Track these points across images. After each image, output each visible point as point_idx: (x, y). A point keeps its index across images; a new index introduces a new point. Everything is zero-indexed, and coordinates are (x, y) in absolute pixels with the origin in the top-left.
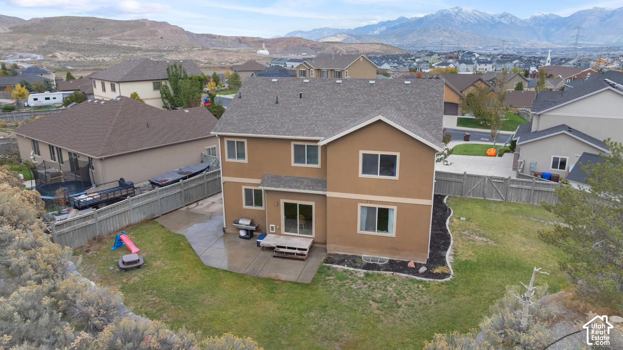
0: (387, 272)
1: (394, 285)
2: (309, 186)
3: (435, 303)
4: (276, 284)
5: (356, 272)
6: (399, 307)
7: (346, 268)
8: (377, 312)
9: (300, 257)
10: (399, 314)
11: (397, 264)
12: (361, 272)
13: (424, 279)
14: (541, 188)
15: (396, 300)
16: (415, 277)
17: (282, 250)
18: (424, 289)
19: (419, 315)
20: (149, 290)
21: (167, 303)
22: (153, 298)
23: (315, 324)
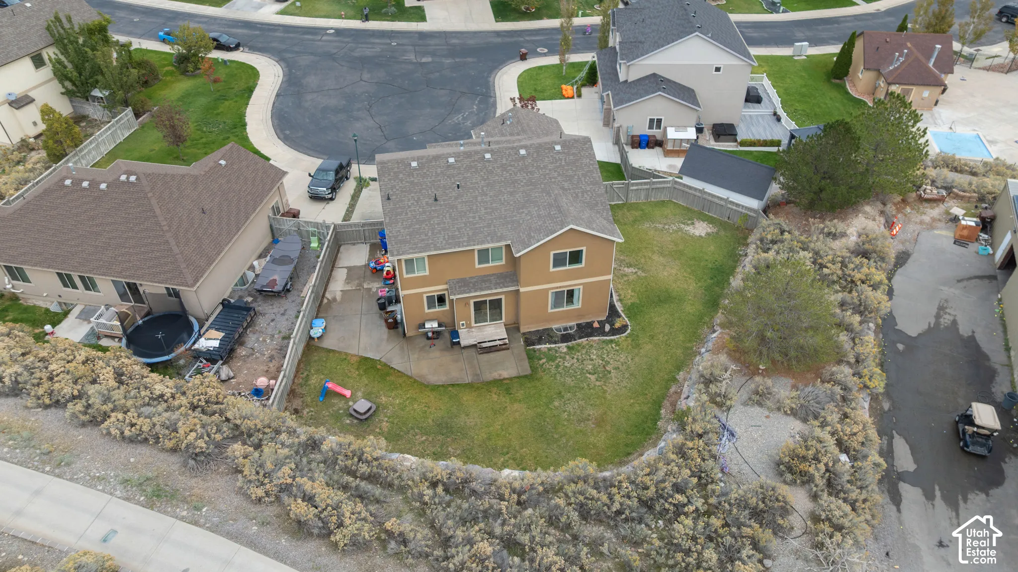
0: (583, 340)
1: (595, 352)
2: (499, 284)
3: (632, 359)
4: (506, 384)
5: (559, 348)
6: (610, 372)
7: (548, 346)
8: (598, 383)
9: (504, 347)
10: (614, 380)
11: (584, 327)
12: (563, 347)
13: (612, 337)
14: (658, 186)
15: (604, 367)
16: (605, 338)
17: (484, 345)
18: (617, 348)
19: (627, 375)
20: (411, 431)
21: (440, 437)
22: (424, 438)
23: (565, 411)
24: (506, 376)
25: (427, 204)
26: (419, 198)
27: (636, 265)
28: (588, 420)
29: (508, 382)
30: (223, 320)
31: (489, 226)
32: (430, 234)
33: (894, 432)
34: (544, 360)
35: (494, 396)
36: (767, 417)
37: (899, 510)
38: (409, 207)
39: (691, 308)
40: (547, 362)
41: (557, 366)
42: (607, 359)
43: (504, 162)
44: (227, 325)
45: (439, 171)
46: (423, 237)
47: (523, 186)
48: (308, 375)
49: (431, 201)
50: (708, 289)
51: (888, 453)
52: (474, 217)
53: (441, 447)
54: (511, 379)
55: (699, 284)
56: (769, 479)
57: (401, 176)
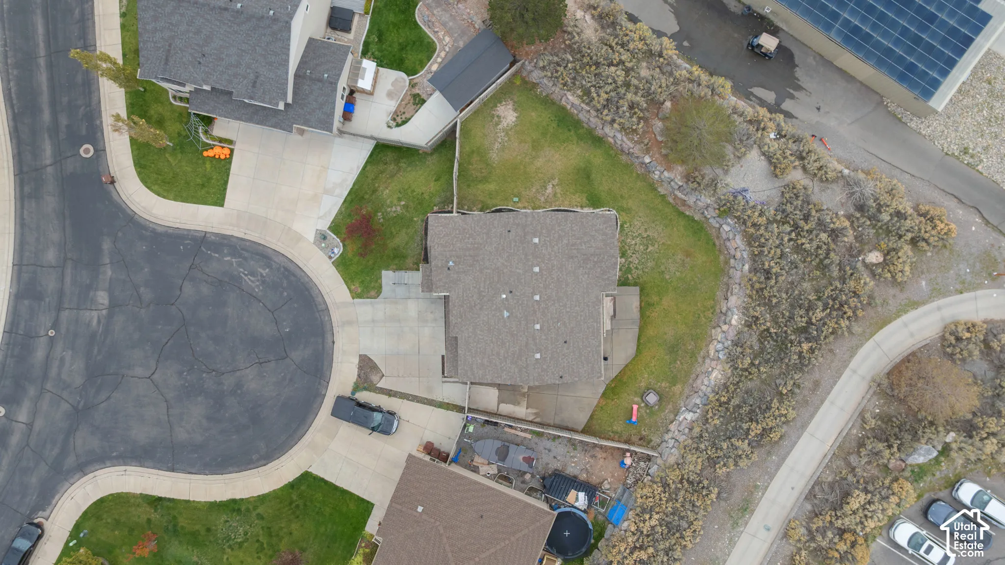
1: (629, 240)
3: (640, 218)
4: (644, 305)
5: (620, 263)
6: (648, 236)
10: (655, 235)
12: (620, 260)
15: (643, 238)
18: (628, 224)
19: (653, 225)
20: (672, 369)
21: (680, 352)
22: (678, 362)
23: (675, 273)
24: (639, 303)
25: (568, 349)
26: (563, 355)
27: (545, 182)
28: (684, 260)
29: (643, 303)
30: (558, 491)
31: (588, 306)
32: (589, 349)
33: (749, 90)
34: (630, 276)
35: (653, 315)
36: (742, 166)
37: (796, 118)
38: (569, 362)
39: (597, 158)
40: (631, 274)
41: (637, 268)
42: (636, 234)
43: (542, 285)
44: (563, 489)
45: (543, 337)
46: (591, 355)
47: (562, 275)
48: (613, 432)
49: (566, 345)
50: (580, 138)
51: (762, 103)
52: (581, 316)
53: (687, 353)
54: (641, 302)
55: (575, 142)
56: (778, 183)
57: (545, 367)
